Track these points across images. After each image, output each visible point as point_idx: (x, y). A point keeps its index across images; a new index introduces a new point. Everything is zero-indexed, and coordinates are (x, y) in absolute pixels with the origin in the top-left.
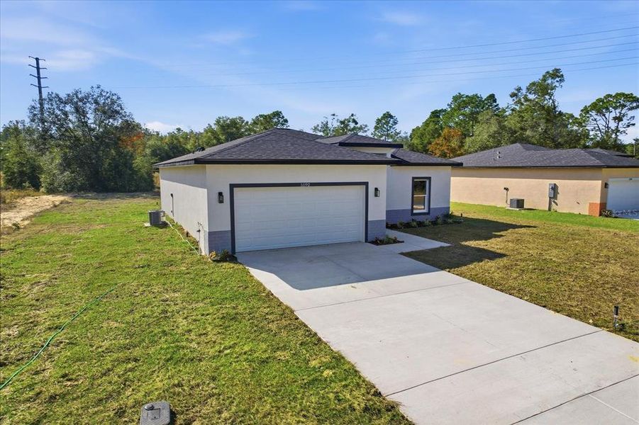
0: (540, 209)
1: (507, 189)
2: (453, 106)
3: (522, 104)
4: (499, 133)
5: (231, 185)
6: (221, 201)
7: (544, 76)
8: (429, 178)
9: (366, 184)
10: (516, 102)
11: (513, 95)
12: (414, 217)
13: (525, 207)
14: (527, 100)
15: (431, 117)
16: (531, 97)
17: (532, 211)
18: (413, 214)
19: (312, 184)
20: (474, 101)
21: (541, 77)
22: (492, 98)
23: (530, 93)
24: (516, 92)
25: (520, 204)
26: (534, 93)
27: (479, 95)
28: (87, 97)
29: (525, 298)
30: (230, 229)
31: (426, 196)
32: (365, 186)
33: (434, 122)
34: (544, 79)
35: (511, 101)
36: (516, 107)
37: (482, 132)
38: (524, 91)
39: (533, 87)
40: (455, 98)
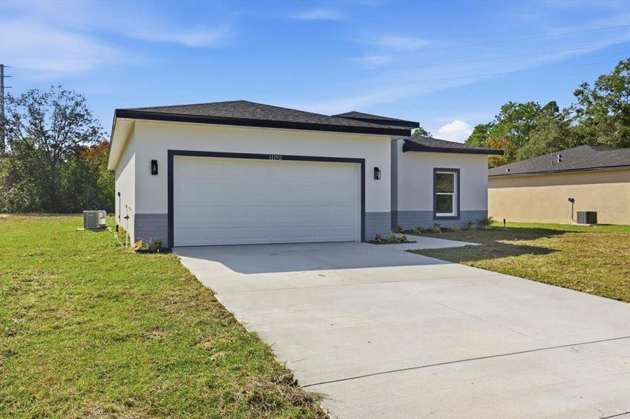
0: (620, 224)
1: (572, 200)
2: (502, 118)
3: (590, 103)
4: (562, 140)
5: (169, 151)
6: (155, 172)
7: (617, 68)
8: (458, 171)
9: (362, 161)
10: (582, 101)
11: (577, 93)
12: (437, 222)
13: (599, 222)
14: (596, 97)
15: (474, 133)
16: (603, 94)
17: (609, 226)
18: (436, 218)
19: (285, 158)
20: (529, 111)
21: (614, 70)
22: (553, 106)
23: (600, 89)
24: (582, 89)
25: (591, 218)
26: (606, 89)
27: (535, 103)
28: (45, 97)
29: (588, 290)
30: (167, 212)
31: (454, 195)
32: (360, 164)
33: (478, 137)
34: (618, 71)
35: (575, 100)
36: (582, 107)
37: (538, 140)
38: (592, 87)
39: (604, 82)
40: (505, 109)
